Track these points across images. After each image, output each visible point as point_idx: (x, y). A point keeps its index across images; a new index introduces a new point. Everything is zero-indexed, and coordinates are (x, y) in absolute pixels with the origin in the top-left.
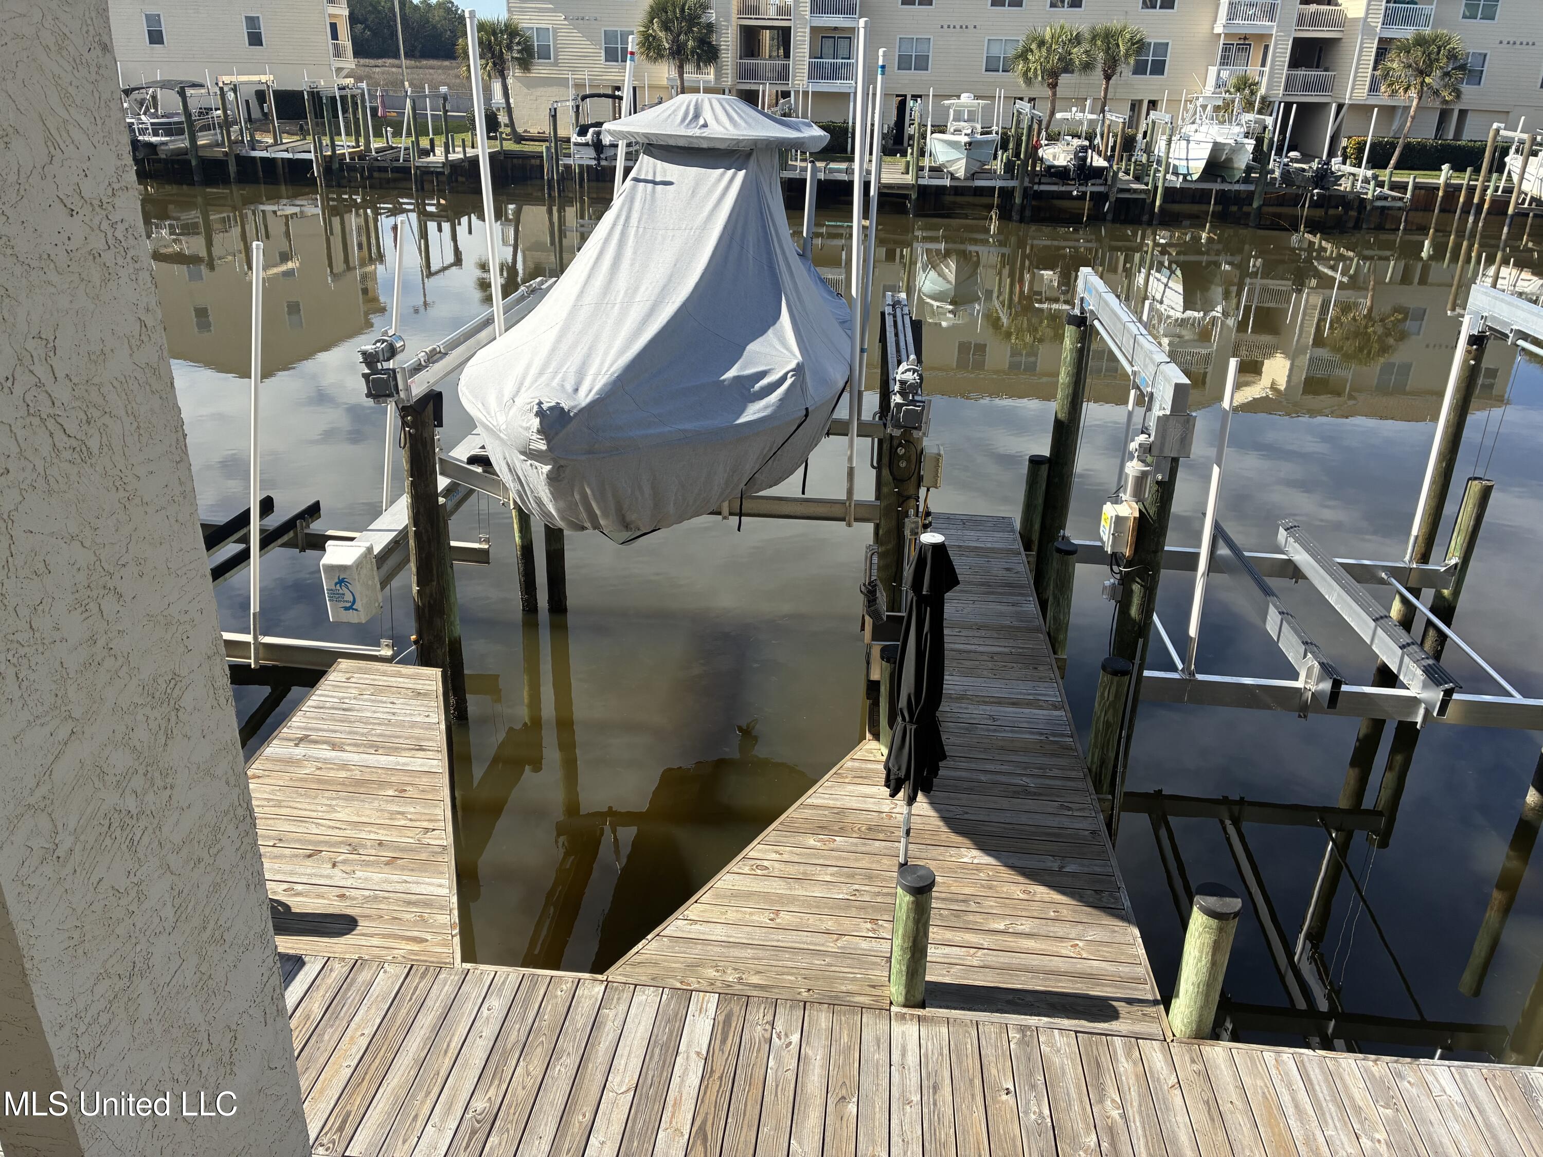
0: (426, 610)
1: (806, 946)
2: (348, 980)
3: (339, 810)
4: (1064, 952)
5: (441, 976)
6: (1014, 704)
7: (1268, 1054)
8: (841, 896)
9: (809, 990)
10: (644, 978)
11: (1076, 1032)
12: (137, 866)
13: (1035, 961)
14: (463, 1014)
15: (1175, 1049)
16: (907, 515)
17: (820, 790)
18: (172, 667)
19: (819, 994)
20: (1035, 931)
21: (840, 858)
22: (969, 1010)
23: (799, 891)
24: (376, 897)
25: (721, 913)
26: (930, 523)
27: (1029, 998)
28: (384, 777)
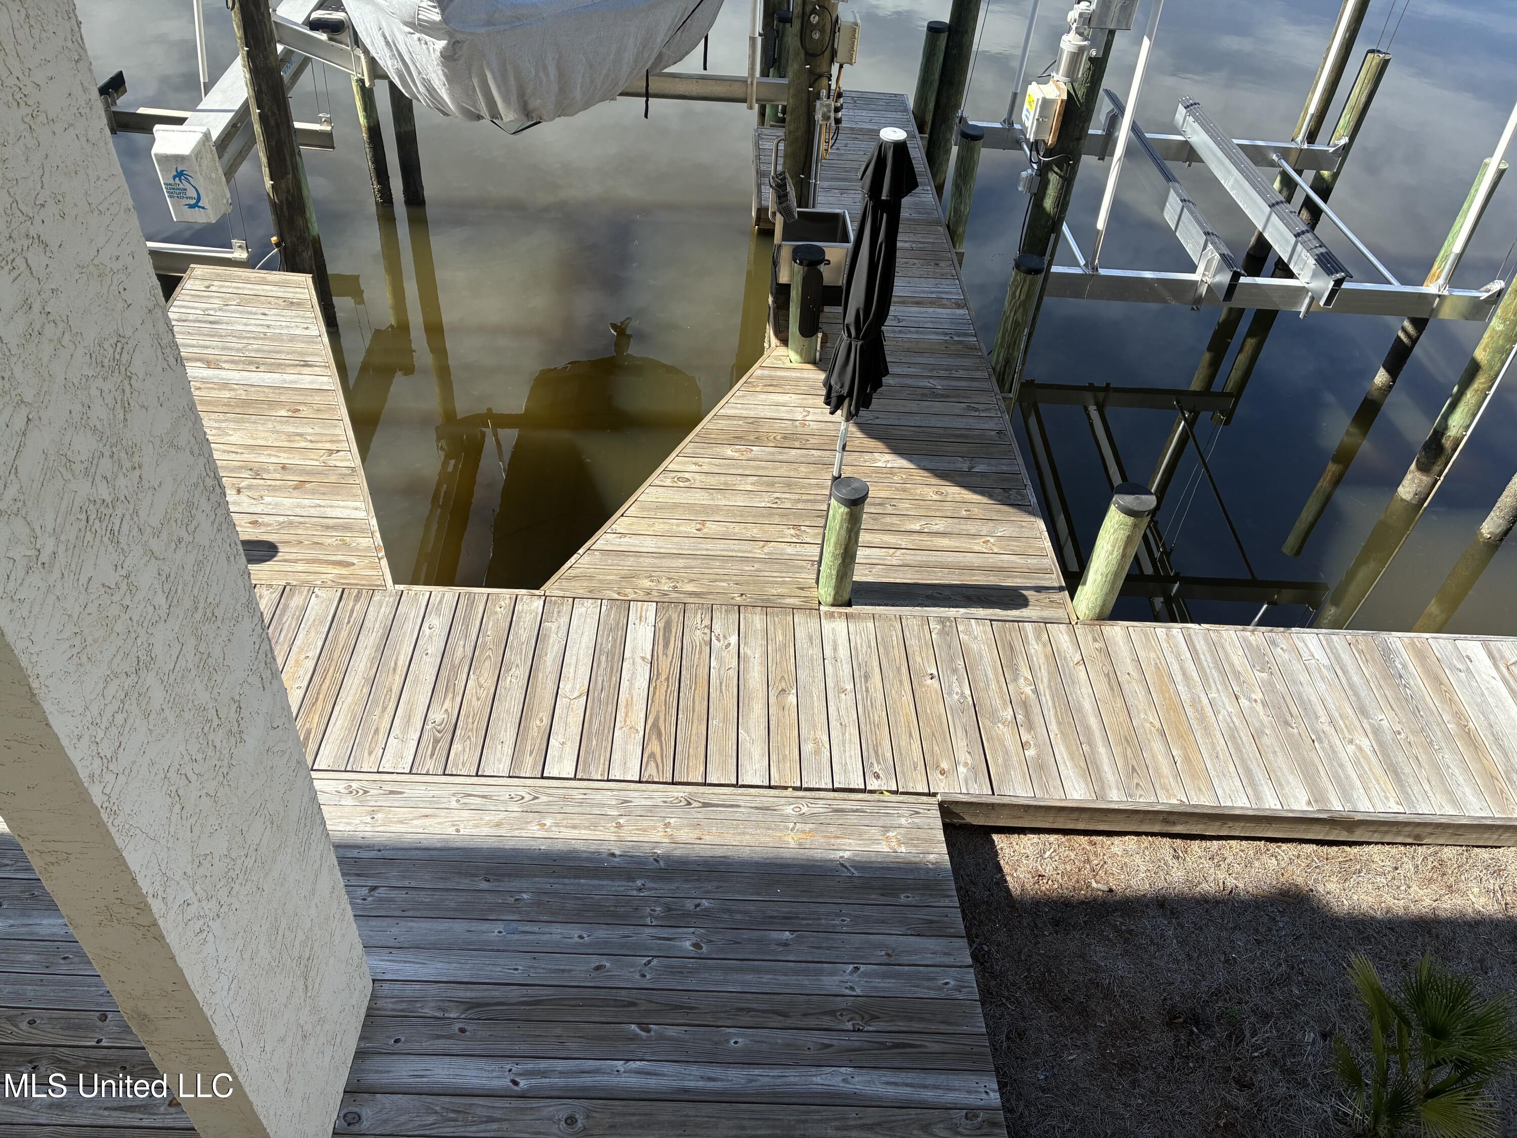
0: (285, 208)
1: (734, 554)
2: (281, 606)
3: (231, 433)
4: (977, 548)
5: (375, 599)
6: (918, 303)
7: (1160, 630)
8: (763, 505)
9: (742, 595)
10: (581, 591)
11: (991, 620)
12: (122, 558)
13: (950, 558)
14: (405, 633)
15: (1079, 630)
16: (818, 97)
17: (732, 400)
18: (115, 327)
19: (751, 598)
20: (949, 530)
21: (758, 468)
22: (892, 606)
23: (721, 500)
24: (291, 523)
25: (649, 525)
26: (842, 105)
27: (947, 592)
28: (272, 397)
